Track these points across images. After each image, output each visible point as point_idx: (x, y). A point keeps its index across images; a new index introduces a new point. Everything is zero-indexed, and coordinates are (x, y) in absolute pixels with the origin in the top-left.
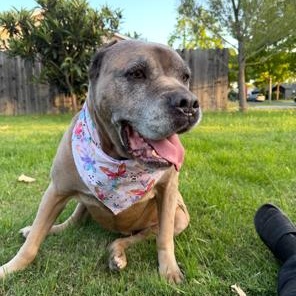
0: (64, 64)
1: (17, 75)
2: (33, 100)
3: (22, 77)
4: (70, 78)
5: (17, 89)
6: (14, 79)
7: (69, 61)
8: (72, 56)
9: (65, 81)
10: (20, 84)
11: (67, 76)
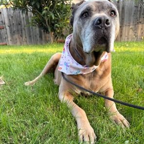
0: (44, 12)
1: (21, 22)
2: (30, 36)
3: (24, 23)
4: (48, 21)
5: (21, 30)
6: (19, 24)
7: (47, 9)
8: (48, 6)
9: (45, 23)
10: (23, 27)
11: (47, 20)
